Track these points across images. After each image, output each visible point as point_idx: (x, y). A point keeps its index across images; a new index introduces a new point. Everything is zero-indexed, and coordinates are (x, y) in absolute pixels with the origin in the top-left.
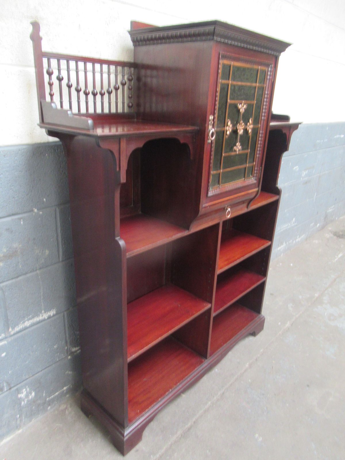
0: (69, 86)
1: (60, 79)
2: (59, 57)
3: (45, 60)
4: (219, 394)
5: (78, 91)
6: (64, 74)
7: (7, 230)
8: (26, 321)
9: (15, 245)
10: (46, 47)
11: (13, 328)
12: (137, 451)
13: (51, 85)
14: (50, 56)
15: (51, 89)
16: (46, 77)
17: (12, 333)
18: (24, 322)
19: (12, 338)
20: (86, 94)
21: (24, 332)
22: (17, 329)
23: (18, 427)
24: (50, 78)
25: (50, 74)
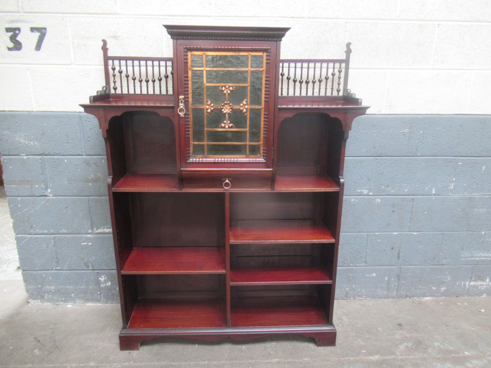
0: (127, 76)
1: (121, 72)
2: (120, 59)
3: (110, 62)
4: (222, 362)
5: (134, 79)
6: (123, 68)
7: (94, 163)
8: (106, 228)
9: (99, 175)
10: (110, 54)
11: (97, 229)
12: (130, 353)
13: (114, 76)
14: (113, 59)
15: (114, 79)
16: (111, 72)
17: (96, 232)
18: (104, 228)
19: (96, 235)
20: (141, 81)
21: (104, 235)
22: (100, 231)
23: (98, 301)
24: (114, 72)
25: (114, 69)
